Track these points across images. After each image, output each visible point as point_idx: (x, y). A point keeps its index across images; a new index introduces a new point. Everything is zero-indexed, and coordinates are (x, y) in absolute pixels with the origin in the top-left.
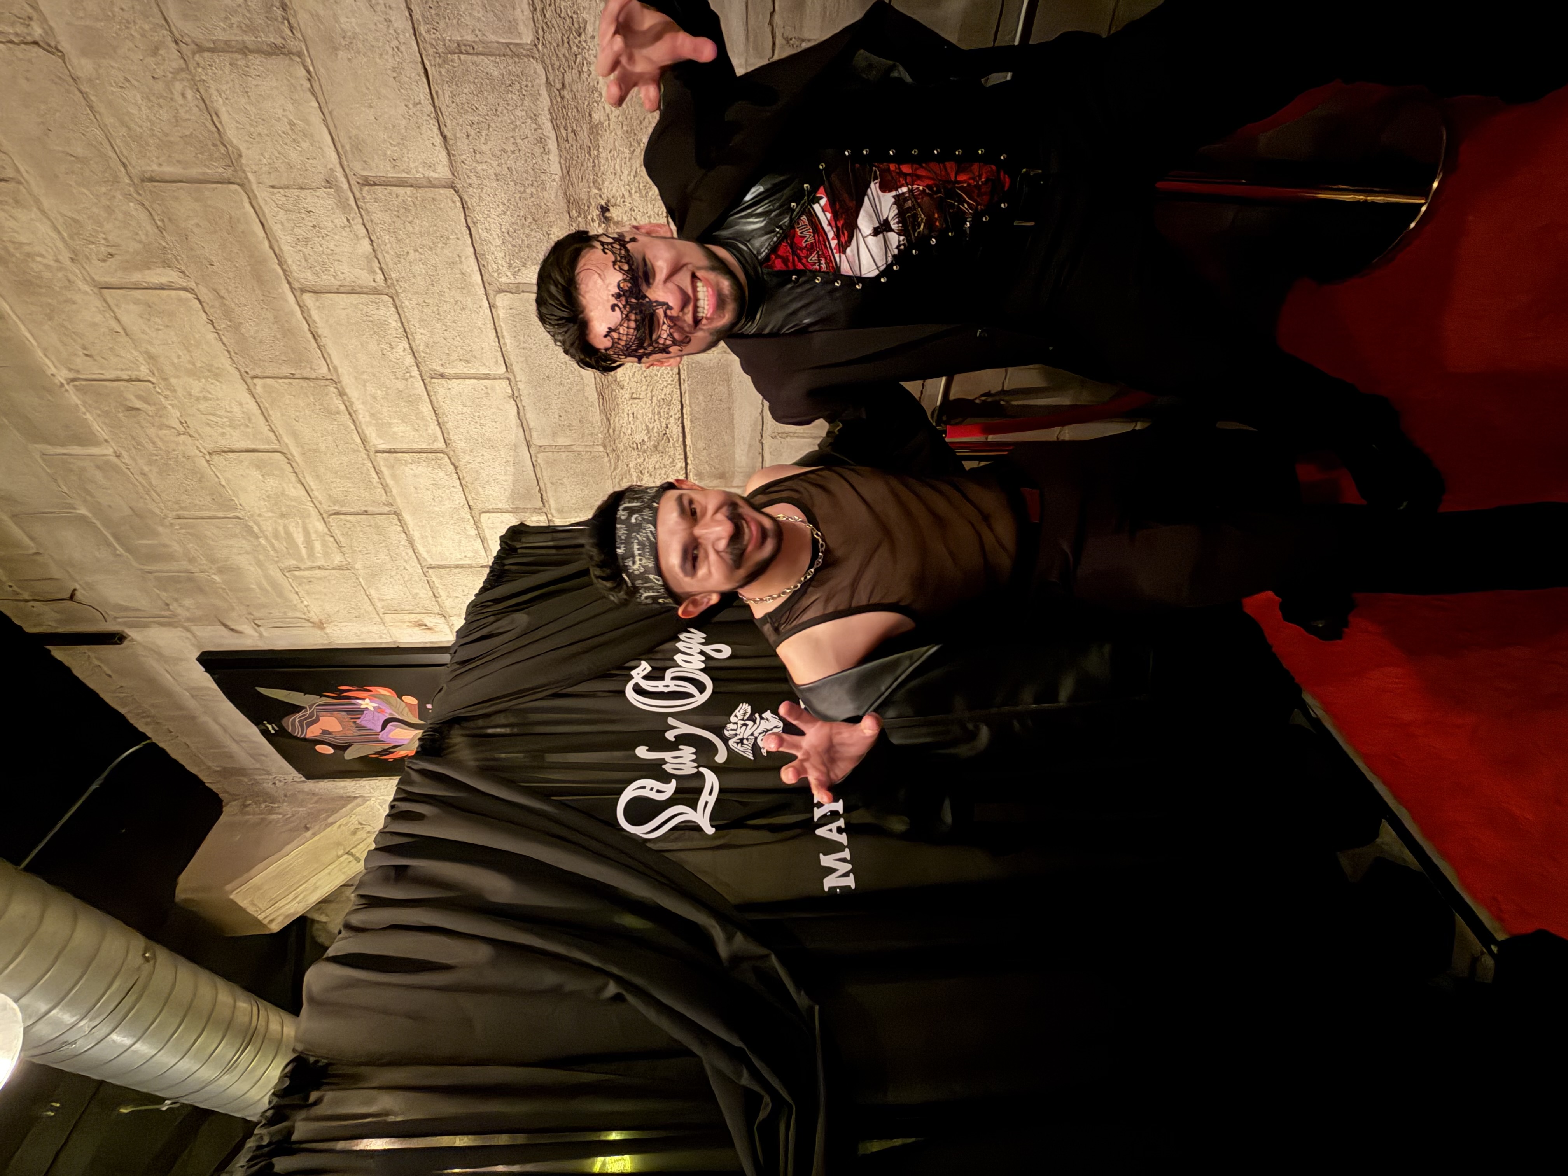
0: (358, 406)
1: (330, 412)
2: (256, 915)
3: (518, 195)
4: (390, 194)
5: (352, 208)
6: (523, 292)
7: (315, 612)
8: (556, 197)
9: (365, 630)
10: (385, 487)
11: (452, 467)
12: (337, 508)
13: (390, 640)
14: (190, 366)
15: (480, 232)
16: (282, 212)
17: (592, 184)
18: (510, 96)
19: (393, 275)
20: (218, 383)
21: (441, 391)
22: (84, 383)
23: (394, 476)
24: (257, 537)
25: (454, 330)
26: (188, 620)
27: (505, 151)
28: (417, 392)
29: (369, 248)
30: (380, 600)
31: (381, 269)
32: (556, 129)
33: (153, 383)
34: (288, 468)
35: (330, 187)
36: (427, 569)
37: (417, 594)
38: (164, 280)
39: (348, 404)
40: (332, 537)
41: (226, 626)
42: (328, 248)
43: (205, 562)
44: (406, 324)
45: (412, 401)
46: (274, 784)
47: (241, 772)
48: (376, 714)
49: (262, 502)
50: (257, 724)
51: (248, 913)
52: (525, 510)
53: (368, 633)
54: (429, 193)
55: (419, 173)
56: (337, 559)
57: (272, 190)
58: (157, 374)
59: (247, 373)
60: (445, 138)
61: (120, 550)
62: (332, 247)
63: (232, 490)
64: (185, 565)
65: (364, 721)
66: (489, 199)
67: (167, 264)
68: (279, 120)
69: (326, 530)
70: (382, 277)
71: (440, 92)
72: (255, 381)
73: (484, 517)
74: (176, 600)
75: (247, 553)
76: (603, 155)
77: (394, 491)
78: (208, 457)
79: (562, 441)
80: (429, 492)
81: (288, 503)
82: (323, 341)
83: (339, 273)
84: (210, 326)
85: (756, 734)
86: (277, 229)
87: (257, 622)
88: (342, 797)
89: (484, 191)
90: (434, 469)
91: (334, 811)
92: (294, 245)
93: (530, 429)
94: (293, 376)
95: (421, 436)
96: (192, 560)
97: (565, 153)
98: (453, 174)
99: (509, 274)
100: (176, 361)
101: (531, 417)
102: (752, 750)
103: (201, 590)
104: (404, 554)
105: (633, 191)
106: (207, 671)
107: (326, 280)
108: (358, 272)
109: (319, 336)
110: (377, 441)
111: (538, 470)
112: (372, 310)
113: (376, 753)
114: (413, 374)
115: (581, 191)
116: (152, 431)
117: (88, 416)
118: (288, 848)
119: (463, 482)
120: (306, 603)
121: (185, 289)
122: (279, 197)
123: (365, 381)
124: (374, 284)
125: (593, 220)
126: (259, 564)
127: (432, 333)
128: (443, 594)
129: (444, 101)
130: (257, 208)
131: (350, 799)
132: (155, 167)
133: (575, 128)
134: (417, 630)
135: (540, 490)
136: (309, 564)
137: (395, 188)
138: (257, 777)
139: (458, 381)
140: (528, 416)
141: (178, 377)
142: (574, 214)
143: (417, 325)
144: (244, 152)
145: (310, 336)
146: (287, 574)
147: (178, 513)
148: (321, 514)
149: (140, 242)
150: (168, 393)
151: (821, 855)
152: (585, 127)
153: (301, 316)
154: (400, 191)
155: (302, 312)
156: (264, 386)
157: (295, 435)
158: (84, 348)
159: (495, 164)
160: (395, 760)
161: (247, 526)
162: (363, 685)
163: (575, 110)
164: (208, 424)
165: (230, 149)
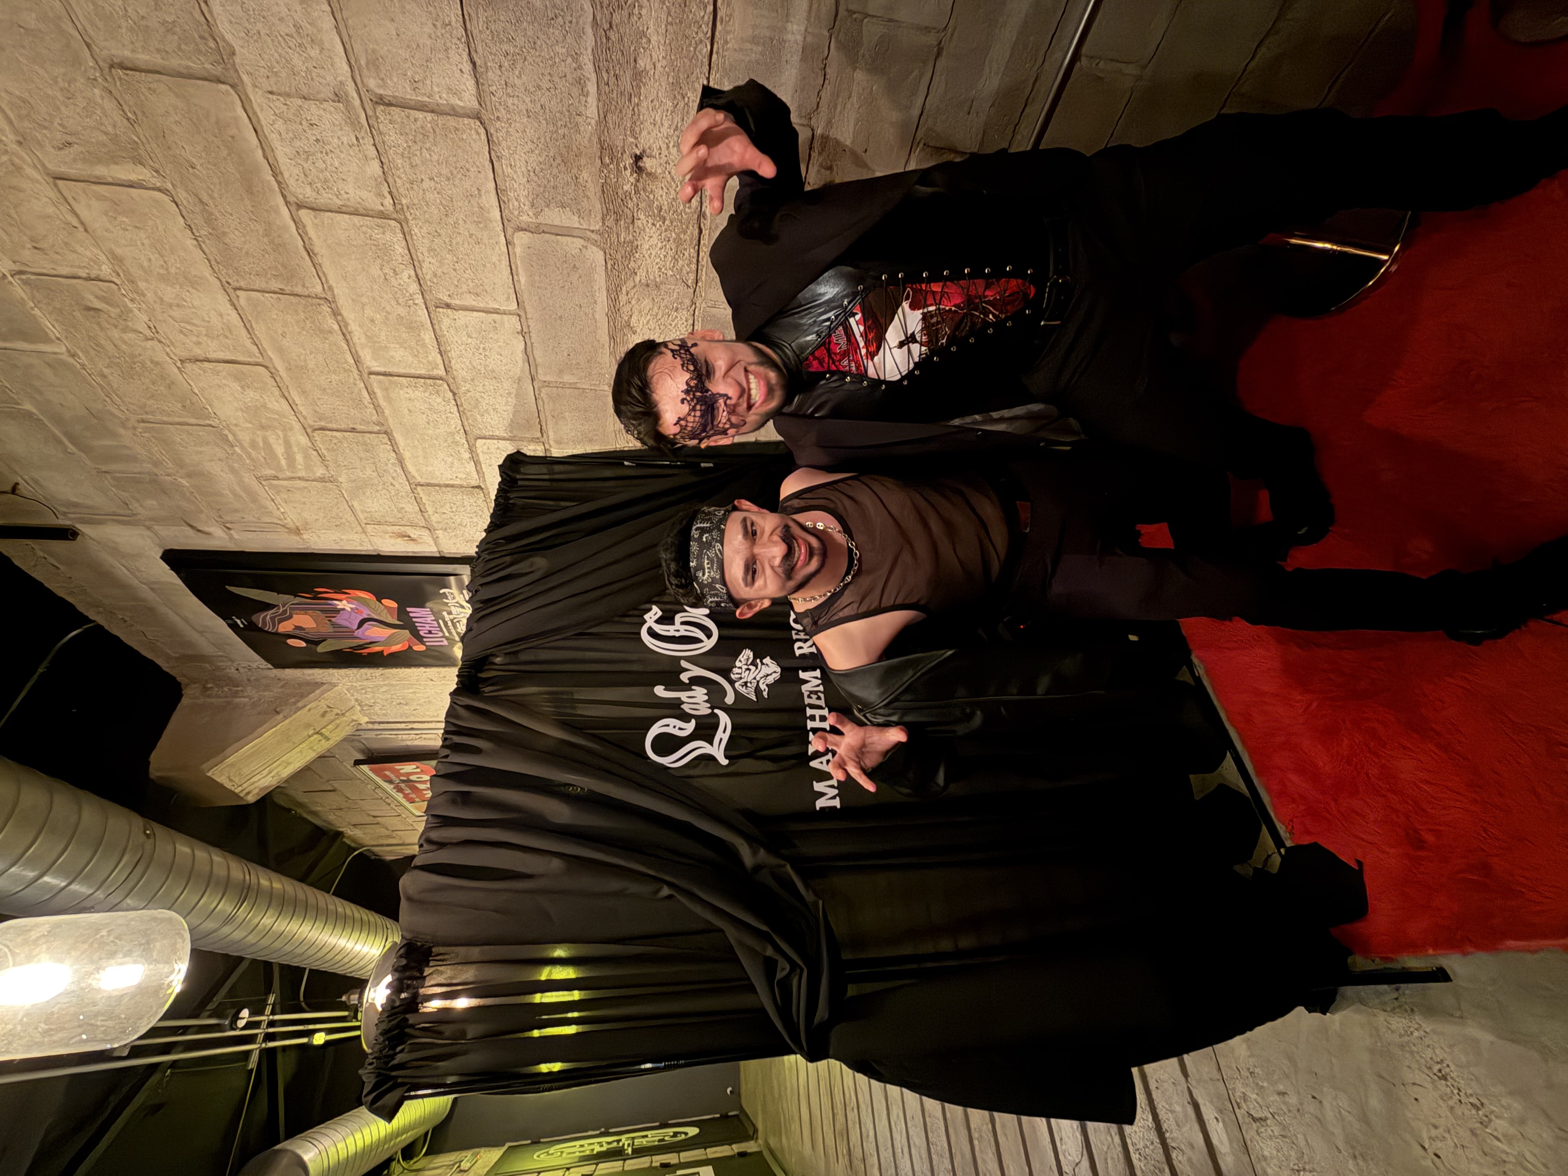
0: (353, 327)
1: (321, 331)
2: (233, 789)
3: (548, 135)
4: (408, 117)
5: (361, 127)
6: (543, 232)
7: (292, 518)
8: (590, 140)
9: (343, 537)
10: (377, 407)
11: (451, 394)
12: (323, 424)
13: (370, 548)
14: (162, 271)
15: (503, 167)
16: (280, 122)
17: (629, 133)
18: (551, 30)
19: (404, 201)
20: (194, 291)
21: (446, 322)
22: (33, 277)
23: (388, 399)
24: (232, 446)
25: (465, 262)
26: (151, 519)
27: (539, 88)
28: (418, 319)
29: (379, 171)
30: (363, 511)
31: (390, 193)
32: (597, 70)
33: (117, 285)
34: (271, 382)
35: (339, 101)
36: (415, 486)
37: (403, 508)
38: (133, 177)
39: (342, 324)
40: (316, 450)
41: (192, 527)
42: (331, 165)
43: (170, 465)
44: (412, 251)
45: (413, 327)
46: (237, 670)
47: (202, 658)
48: (353, 614)
49: (240, 414)
50: (224, 619)
51: (225, 788)
52: (521, 439)
53: (348, 540)
54: (452, 122)
55: (442, 98)
56: (320, 472)
57: (270, 96)
58: (121, 274)
59: (228, 283)
60: (474, 64)
61: (71, 448)
62: (337, 164)
63: (205, 398)
64: (148, 466)
65: (339, 620)
66: (517, 135)
67: (139, 161)
68: (281, 20)
69: (310, 444)
70: (391, 201)
71: (473, 15)
72: (238, 292)
73: (480, 442)
74: (138, 501)
75: (219, 460)
76: (644, 104)
77: (386, 411)
78: (179, 364)
79: (567, 378)
80: (424, 416)
81: (269, 415)
82: (319, 259)
83: (342, 192)
84: (189, 232)
85: (758, 678)
86: (273, 137)
87: (228, 525)
88: (308, 684)
89: (513, 125)
90: (431, 394)
91: (302, 696)
92: (292, 157)
93: (536, 366)
94: (281, 292)
95: (419, 361)
96: (157, 464)
97: (604, 97)
98: (481, 105)
99: (531, 213)
100: (146, 264)
101: (538, 354)
102: (755, 692)
103: (164, 492)
104: (391, 471)
105: (671, 145)
106: (172, 569)
107: (326, 198)
108: (364, 194)
109: (315, 255)
110: (371, 362)
111: (540, 402)
112: (377, 234)
113: (350, 648)
114: (416, 302)
115: (617, 139)
116: (115, 334)
117: (37, 312)
118: (260, 730)
119: (461, 409)
120: (282, 510)
121: (159, 190)
122: (278, 103)
123: (364, 305)
124: (382, 208)
125: (625, 169)
126: (233, 471)
127: (441, 263)
128: (430, 510)
129: (477, 26)
130: (251, 115)
131: (318, 685)
132: (127, 53)
133: (617, 72)
134: (399, 540)
135: (540, 422)
136: (289, 474)
137: (412, 112)
138: (219, 664)
139: (466, 313)
140: (535, 352)
141: (147, 281)
142: (607, 160)
143: (426, 254)
144: (237, 48)
145: (305, 254)
146: (263, 483)
147: (144, 417)
148: (305, 429)
149: (106, 133)
150: (135, 296)
151: (814, 783)
152: (629, 73)
153: (295, 232)
154: (420, 115)
155: (297, 228)
156: (249, 299)
157: (280, 350)
158: (32, 240)
159: (527, 100)
160: (369, 654)
161: (221, 435)
162: (340, 588)
163: (620, 53)
164: (181, 332)
165: (221, 44)
